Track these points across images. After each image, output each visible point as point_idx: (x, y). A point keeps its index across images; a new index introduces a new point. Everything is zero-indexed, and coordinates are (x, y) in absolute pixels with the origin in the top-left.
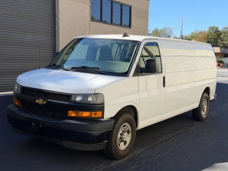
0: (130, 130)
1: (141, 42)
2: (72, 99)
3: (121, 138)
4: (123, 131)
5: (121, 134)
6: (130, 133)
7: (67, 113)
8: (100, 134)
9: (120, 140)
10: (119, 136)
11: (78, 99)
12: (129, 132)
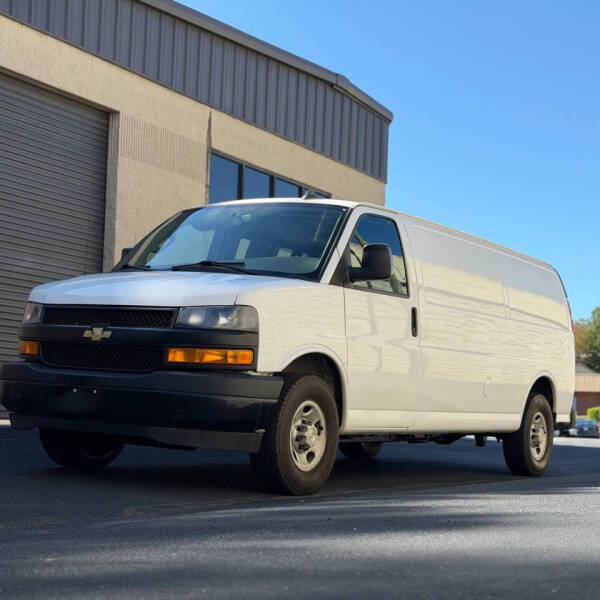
0: (323, 424)
1: (352, 210)
2: (180, 319)
3: (298, 438)
4: (303, 422)
5: (299, 429)
6: (323, 432)
7: (164, 354)
8: (248, 404)
9: (296, 444)
10: (294, 432)
11: (195, 320)
12: (321, 428)
